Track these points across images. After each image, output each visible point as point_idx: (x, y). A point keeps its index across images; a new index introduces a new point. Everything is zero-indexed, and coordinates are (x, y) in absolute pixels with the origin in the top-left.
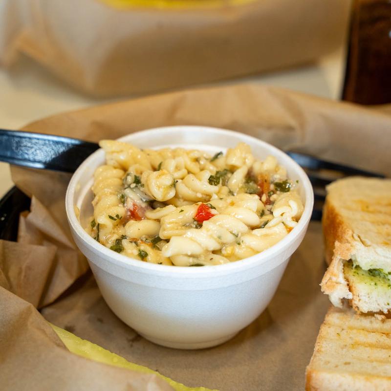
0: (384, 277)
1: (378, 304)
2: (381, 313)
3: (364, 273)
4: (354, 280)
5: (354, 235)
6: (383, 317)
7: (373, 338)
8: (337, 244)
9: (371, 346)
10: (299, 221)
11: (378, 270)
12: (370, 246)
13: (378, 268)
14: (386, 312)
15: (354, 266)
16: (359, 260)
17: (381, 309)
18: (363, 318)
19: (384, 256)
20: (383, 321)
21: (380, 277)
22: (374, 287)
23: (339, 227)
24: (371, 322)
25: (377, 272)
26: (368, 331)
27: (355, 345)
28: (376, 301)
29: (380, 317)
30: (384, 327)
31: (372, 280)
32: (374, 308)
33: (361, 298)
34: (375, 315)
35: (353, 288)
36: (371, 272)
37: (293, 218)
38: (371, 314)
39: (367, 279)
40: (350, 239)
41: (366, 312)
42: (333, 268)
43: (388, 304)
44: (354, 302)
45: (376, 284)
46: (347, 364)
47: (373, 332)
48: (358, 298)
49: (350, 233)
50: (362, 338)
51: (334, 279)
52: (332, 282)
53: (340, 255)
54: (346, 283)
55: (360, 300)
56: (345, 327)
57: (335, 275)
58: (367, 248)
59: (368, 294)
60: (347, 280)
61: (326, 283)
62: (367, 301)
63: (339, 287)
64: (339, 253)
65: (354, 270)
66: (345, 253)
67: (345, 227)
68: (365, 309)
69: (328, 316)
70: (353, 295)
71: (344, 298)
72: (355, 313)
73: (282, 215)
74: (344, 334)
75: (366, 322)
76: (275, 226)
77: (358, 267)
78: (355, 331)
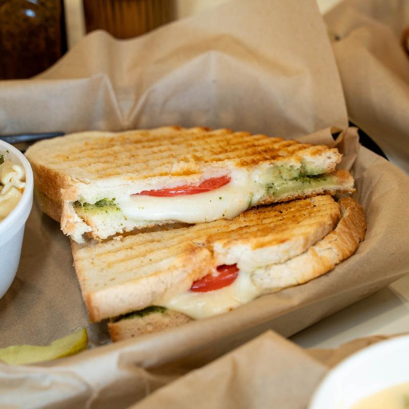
0: (110, 204)
1: (114, 228)
2: (118, 234)
3: (92, 207)
4: (87, 215)
5: (73, 179)
6: (121, 237)
7: (121, 255)
8: (62, 191)
9: (122, 261)
10: (26, 181)
11: (104, 200)
12: (89, 183)
13: (103, 198)
14: (121, 232)
15: (82, 205)
16: (85, 197)
17: (117, 231)
18: (105, 245)
19: (105, 187)
20: (122, 240)
21: (107, 205)
22: (106, 215)
23: (56, 178)
24: (113, 245)
25: (103, 203)
26: (113, 252)
27: (110, 265)
28: (111, 226)
29: (118, 238)
30: (125, 244)
31: (102, 210)
32: (112, 232)
33: (99, 227)
34: (114, 238)
35: (90, 222)
36: (98, 204)
37: (20, 180)
38: (110, 238)
39: (98, 210)
40: (71, 183)
41: (107, 238)
42: (67, 211)
43: (122, 225)
44: (93, 234)
45: (106, 212)
46: (113, 279)
47: (119, 251)
48: (96, 229)
49: (69, 178)
50: (112, 258)
51: (71, 220)
52: (70, 224)
53: (68, 199)
54: (82, 220)
55: (98, 230)
56: (93, 257)
57: (71, 217)
58: (88, 185)
59: (103, 222)
60: (82, 218)
61: (66, 226)
62: (104, 228)
63: (77, 225)
64: (67, 198)
65: (83, 208)
66: (73, 196)
67: (62, 176)
68: (104, 235)
69: (75, 254)
70: (92, 227)
71: (85, 233)
72: (97, 243)
73: (10, 181)
74: (96, 261)
75: (108, 246)
76: (8, 191)
77: (85, 204)
78: (103, 256)
